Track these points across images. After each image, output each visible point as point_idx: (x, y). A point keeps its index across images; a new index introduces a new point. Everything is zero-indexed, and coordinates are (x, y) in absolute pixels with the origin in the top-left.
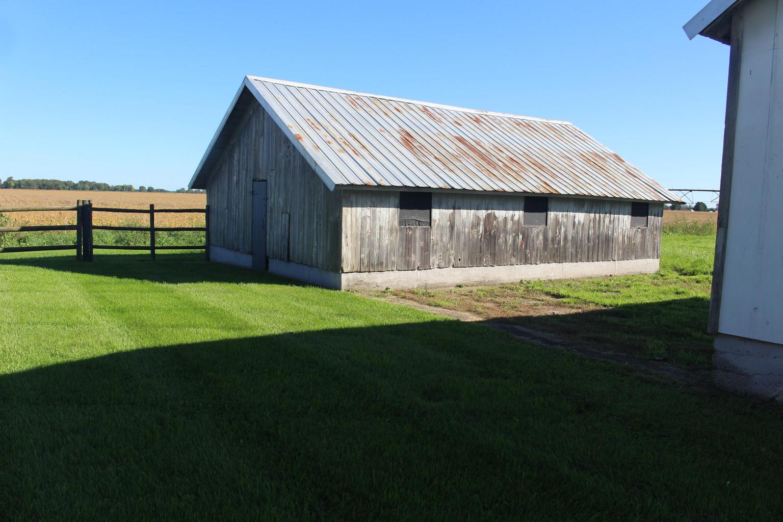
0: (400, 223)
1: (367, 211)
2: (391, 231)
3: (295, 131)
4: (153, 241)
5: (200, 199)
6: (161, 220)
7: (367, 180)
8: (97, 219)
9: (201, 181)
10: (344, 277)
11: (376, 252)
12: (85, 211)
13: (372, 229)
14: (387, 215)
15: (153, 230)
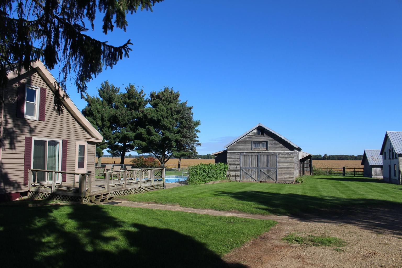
0: (381, 170)
1: (376, 168)
2: (380, 171)
3: (368, 158)
4: (354, 173)
5: (363, 166)
6: (356, 170)
7: (375, 164)
8: (346, 170)
9: (362, 164)
10: (373, 176)
11: (377, 173)
12: (344, 168)
13: (377, 171)
14: (379, 169)
15: (354, 171)
